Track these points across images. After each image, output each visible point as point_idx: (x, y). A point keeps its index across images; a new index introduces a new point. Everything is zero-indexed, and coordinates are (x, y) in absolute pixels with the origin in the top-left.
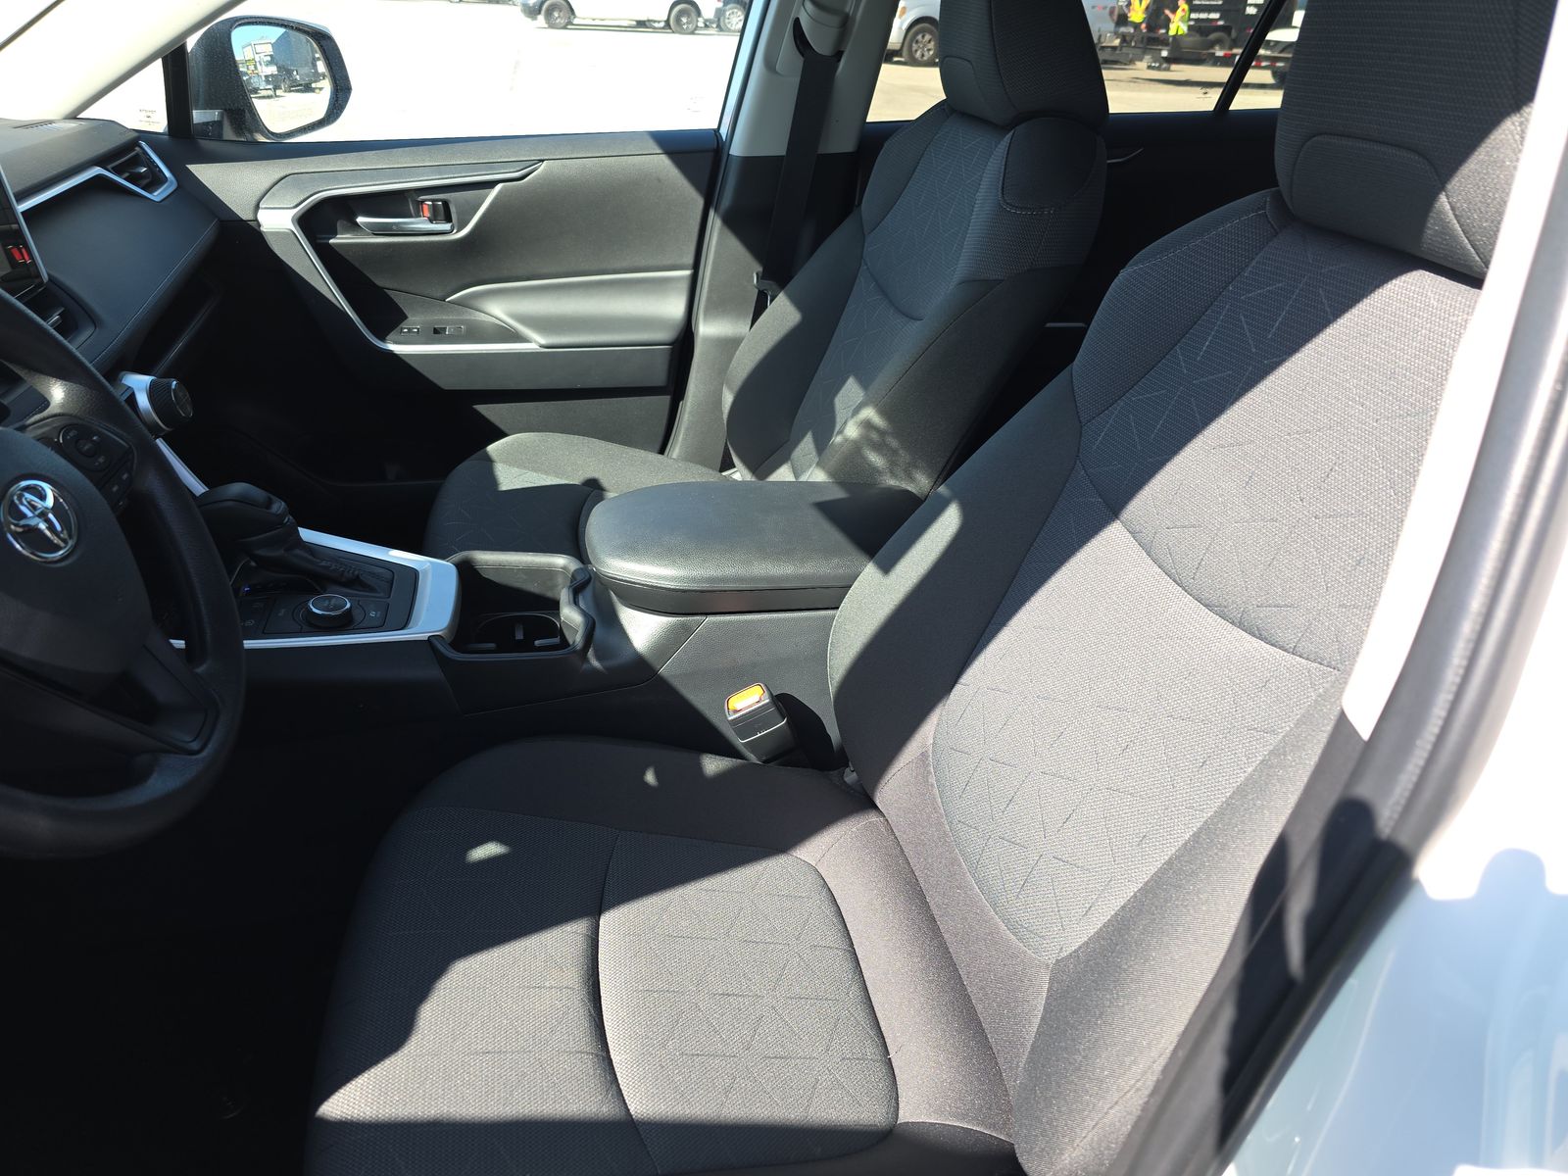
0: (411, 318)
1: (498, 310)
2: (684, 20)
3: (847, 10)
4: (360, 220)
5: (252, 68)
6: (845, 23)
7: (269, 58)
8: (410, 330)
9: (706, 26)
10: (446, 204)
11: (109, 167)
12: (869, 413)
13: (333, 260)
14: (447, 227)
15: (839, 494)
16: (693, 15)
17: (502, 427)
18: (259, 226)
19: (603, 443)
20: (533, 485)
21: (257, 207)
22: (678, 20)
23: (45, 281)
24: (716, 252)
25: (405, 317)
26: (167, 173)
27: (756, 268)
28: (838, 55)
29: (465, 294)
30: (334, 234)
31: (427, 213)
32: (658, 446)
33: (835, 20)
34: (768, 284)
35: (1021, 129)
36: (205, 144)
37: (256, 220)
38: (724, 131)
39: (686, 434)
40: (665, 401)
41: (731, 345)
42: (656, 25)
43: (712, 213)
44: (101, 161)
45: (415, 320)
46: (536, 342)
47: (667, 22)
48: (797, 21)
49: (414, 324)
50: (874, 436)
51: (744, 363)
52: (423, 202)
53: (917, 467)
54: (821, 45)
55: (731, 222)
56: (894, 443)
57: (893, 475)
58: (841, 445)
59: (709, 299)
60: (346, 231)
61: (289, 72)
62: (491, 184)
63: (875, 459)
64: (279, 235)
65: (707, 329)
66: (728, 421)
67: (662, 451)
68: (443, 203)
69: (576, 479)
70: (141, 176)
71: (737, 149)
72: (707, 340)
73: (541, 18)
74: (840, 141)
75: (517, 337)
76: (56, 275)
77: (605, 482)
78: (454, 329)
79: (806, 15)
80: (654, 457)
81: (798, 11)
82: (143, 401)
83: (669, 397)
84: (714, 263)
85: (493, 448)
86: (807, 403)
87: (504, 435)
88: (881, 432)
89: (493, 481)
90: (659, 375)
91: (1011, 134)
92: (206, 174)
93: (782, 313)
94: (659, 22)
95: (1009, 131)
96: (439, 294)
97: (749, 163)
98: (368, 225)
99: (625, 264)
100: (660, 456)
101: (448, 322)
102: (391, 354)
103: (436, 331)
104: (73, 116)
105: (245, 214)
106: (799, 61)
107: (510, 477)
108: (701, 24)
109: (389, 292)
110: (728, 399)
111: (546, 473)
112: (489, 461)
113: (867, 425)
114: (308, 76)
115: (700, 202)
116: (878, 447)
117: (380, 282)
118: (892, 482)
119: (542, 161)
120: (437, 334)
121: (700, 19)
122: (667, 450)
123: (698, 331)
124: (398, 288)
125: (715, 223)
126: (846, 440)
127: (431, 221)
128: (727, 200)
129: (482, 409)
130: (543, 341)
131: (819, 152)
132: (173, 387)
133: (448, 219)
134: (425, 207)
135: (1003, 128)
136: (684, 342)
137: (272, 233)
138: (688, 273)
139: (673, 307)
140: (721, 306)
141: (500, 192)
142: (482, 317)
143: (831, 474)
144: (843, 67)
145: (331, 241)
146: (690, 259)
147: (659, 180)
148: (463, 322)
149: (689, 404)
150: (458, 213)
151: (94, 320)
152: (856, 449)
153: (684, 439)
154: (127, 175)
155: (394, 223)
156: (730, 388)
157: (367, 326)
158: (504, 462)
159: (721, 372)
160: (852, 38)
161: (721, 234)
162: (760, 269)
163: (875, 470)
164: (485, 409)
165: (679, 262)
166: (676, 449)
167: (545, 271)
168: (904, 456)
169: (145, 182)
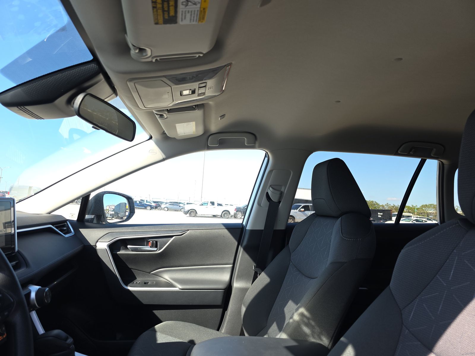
0: (138, 279)
1: (167, 277)
2: (226, 215)
3: (282, 190)
4: (129, 246)
5: (108, 211)
6: (281, 194)
7: (113, 210)
8: (136, 283)
9: (231, 217)
10: (156, 242)
11: (54, 226)
12: (302, 310)
13: (117, 259)
14: (155, 249)
15: (293, 343)
16: (228, 214)
17: (161, 319)
18: (96, 247)
19: (197, 326)
20: (171, 341)
21: (97, 242)
22: (224, 215)
23: (16, 251)
24: (241, 259)
25: (136, 278)
26: (72, 230)
27: (253, 265)
28: (279, 202)
29: (158, 271)
30: (119, 250)
31: (150, 244)
32: (217, 328)
33: (279, 193)
34: (258, 269)
35: (343, 216)
36: (87, 224)
37: (96, 245)
38: (244, 223)
39: (227, 324)
40: (220, 310)
41: (244, 291)
42: (218, 216)
43: (240, 247)
44: (52, 224)
45: (139, 280)
46: (178, 287)
47: (221, 215)
48: (267, 193)
49: (139, 281)
50: (305, 320)
51: (250, 296)
52: (149, 241)
53: (323, 334)
54: (275, 199)
55: (246, 249)
56: (313, 323)
57: (314, 337)
58: (292, 323)
59: (238, 274)
60: (123, 249)
61: (118, 214)
62: (172, 236)
63: (306, 330)
64: (101, 250)
65: (236, 285)
66: (243, 318)
67: (218, 330)
68: (155, 242)
69: (186, 340)
70: (64, 230)
71: (248, 228)
72: (236, 288)
73: (188, 215)
74: (280, 226)
75: (172, 286)
76: (21, 250)
77: (196, 342)
78: (151, 283)
79: (270, 191)
80: (215, 332)
81: (268, 190)
82: (33, 295)
83: (222, 309)
84: (240, 263)
85: (156, 327)
86: (273, 311)
87: (161, 322)
88: (308, 319)
89: (155, 339)
90: (219, 301)
91: (341, 218)
92: (84, 232)
93: (263, 279)
94: (219, 216)
95: (339, 218)
96: (149, 271)
97: (252, 232)
98: (130, 248)
99: (211, 263)
100: (217, 332)
101: (150, 281)
102: (128, 290)
103: (145, 283)
104: (49, 213)
105: (92, 243)
106: (268, 203)
107: (162, 338)
108: (230, 216)
109: (132, 270)
110: (244, 309)
111: (175, 337)
112: (155, 331)
113: (302, 315)
114: (123, 215)
115: (236, 243)
116: (307, 325)
117: (130, 267)
118: (313, 340)
119: (189, 230)
120: (146, 284)
121: (230, 215)
122: (220, 330)
123: (233, 285)
124: (136, 269)
125: (241, 250)
126: (294, 321)
127: (151, 247)
128: (245, 243)
129: (155, 312)
130: (181, 287)
131: (274, 229)
132: (46, 291)
133: (156, 247)
134: (150, 243)
135: (337, 217)
136: (229, 289)
137: (100, 249)
138: (231, 266)
139: (225, 277)
140: (241, 277)
141: (174, 239)
142: (161, 279)
143: (289, 335)
144: (281, 205)
145: (118, 253)
146: (232, 261)
147: (224, 236)
148: (154, 281)
149: (229, 312)
150: (160, 245)
151: (27, 265)
152: (298, 326)
153: (227, 326)
154: (59, 229)
155: (139, 248)
156: (244, 305)
157: (122, 281)
158: (160, 332)
159: (241, 300)
160: (283, 198)
161: (242, 253)
162: (255, 265)
163: (306, 335)
164: (157, 312)
165: (228, 262)
166: (223, 329)
167: (184, 264)
168: (317, 329)
169: (64, 232)
